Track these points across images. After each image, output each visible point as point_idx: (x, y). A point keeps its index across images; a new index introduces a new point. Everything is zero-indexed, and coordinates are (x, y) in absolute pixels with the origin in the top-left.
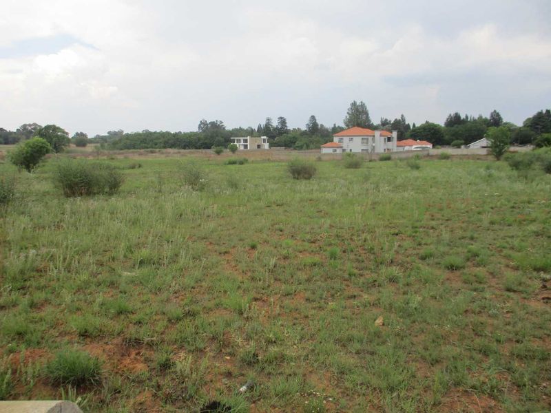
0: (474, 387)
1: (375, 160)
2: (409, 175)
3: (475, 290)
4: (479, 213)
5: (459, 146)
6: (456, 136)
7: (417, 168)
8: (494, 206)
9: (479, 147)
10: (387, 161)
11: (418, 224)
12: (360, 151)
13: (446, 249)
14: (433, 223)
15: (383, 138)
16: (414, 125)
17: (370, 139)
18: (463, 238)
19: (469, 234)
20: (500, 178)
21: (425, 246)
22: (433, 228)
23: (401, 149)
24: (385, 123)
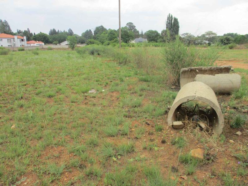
0: (55, 144)
1: (16, 51)
2: (33, 57)
3: (60, 104)
4: (63, 72)
5: (56, 44)
6: (55, 39)
7: (38, 54)
8: (70, 69)
9: (64, 44)
10: (22, 51)
11: (36, 79)
12: (7, 46)
13: (48, 89)
14: (43, 78)
15: (19, 40)
16: (34, 34)
17: (12, 40)
18: (56, 83)
19: (58, 82)
20: (73, 58)
21: (39, 89)
22: (43, 80)
23: (29, 45)
24: (19, 32)
